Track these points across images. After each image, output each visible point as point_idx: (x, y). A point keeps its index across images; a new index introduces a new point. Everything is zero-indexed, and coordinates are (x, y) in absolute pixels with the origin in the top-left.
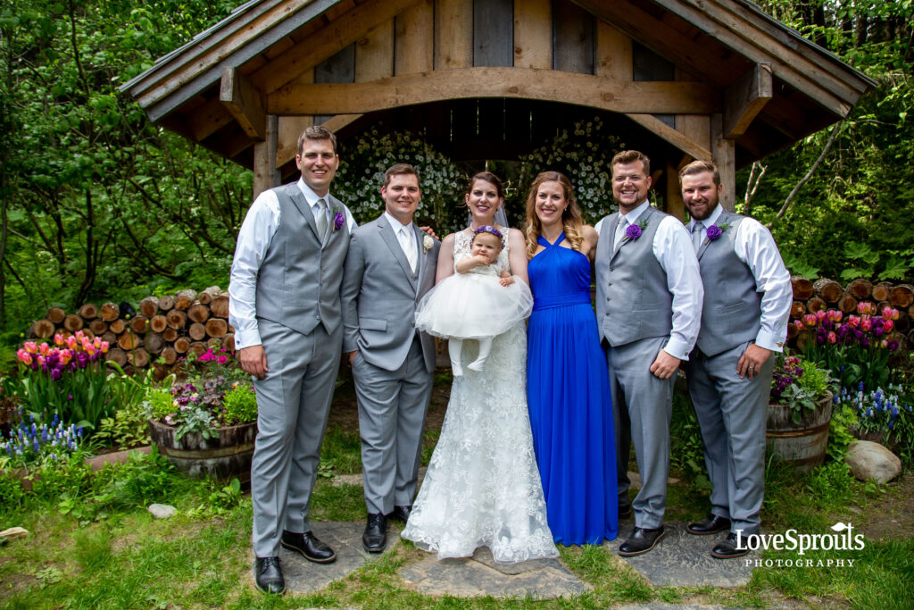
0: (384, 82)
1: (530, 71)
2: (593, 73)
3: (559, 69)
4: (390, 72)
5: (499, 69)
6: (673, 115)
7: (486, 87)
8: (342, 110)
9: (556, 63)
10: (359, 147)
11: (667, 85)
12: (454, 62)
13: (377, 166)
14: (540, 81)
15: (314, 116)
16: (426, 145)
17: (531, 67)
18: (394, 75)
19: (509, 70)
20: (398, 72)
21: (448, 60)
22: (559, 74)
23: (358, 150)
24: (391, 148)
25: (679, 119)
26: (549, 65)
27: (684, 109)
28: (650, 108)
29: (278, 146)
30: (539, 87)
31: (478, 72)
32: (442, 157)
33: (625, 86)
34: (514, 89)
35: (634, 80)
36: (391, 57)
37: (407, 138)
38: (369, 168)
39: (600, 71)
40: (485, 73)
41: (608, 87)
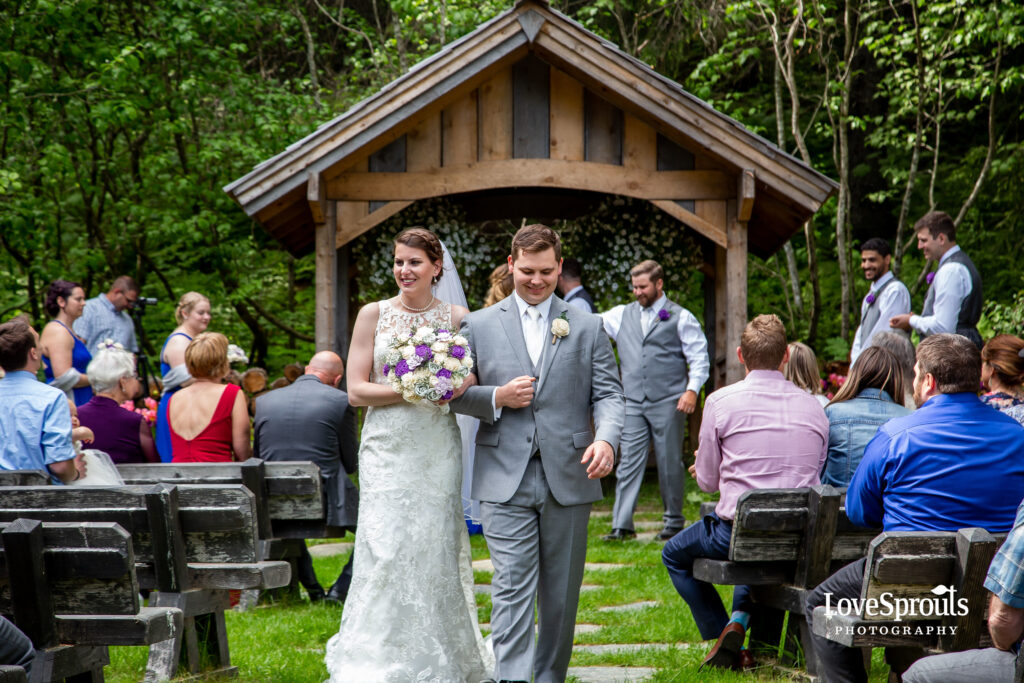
0: (433, 172)
1: (564, 163)
2: (621, 163)
3: (590, 160)
4: (438, 163)
5: (537, 161)
6: (694, 201)
7: (525, 177)
8: (396, 197)
9: (587, 156)
11: (687, 174)
12: (497, 154)
14: (574, 172)
15: (369, 201)
17: (565, 158)
18: (442, 165)
19: (545, 162)
20: (446, 162)
21: (491, 151)
22: (590, 165)
25: (698, 205)
26: (582, 156)
27: (701, 195)
28: (672, 195)
29: (336, 229)
30: (572, 177)
31: (517, 164)
33: (649, 176)
34: (550, 179)
35: (658, 169)
36: (438, 148)
39: (627, 161)
40: (524, 164)
41: (635, 176)
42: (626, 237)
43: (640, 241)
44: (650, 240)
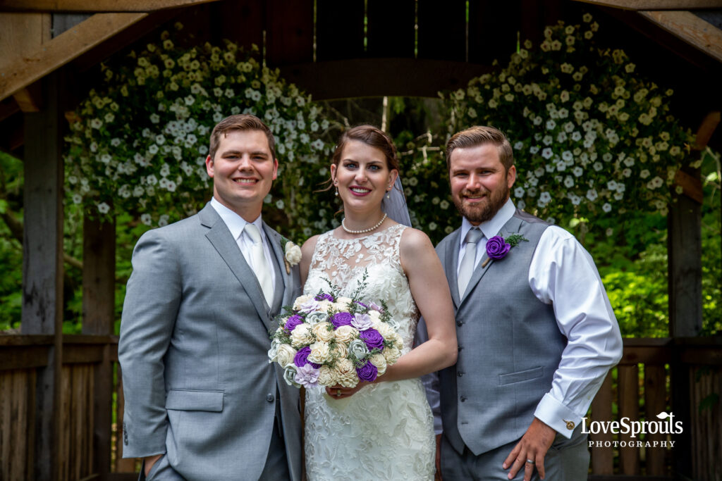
10: (137, 72)
13: (173, 109)
15: (52, 13)
16: (266, 69)
23: (135, 78)
24: (199, 76)
32: (295, 92)
37: (230, 56)
38: (158, 112)
42: (568, 106)
43: (593, 113)
44: (614, 110)
